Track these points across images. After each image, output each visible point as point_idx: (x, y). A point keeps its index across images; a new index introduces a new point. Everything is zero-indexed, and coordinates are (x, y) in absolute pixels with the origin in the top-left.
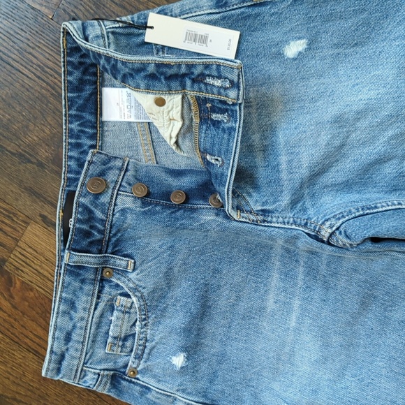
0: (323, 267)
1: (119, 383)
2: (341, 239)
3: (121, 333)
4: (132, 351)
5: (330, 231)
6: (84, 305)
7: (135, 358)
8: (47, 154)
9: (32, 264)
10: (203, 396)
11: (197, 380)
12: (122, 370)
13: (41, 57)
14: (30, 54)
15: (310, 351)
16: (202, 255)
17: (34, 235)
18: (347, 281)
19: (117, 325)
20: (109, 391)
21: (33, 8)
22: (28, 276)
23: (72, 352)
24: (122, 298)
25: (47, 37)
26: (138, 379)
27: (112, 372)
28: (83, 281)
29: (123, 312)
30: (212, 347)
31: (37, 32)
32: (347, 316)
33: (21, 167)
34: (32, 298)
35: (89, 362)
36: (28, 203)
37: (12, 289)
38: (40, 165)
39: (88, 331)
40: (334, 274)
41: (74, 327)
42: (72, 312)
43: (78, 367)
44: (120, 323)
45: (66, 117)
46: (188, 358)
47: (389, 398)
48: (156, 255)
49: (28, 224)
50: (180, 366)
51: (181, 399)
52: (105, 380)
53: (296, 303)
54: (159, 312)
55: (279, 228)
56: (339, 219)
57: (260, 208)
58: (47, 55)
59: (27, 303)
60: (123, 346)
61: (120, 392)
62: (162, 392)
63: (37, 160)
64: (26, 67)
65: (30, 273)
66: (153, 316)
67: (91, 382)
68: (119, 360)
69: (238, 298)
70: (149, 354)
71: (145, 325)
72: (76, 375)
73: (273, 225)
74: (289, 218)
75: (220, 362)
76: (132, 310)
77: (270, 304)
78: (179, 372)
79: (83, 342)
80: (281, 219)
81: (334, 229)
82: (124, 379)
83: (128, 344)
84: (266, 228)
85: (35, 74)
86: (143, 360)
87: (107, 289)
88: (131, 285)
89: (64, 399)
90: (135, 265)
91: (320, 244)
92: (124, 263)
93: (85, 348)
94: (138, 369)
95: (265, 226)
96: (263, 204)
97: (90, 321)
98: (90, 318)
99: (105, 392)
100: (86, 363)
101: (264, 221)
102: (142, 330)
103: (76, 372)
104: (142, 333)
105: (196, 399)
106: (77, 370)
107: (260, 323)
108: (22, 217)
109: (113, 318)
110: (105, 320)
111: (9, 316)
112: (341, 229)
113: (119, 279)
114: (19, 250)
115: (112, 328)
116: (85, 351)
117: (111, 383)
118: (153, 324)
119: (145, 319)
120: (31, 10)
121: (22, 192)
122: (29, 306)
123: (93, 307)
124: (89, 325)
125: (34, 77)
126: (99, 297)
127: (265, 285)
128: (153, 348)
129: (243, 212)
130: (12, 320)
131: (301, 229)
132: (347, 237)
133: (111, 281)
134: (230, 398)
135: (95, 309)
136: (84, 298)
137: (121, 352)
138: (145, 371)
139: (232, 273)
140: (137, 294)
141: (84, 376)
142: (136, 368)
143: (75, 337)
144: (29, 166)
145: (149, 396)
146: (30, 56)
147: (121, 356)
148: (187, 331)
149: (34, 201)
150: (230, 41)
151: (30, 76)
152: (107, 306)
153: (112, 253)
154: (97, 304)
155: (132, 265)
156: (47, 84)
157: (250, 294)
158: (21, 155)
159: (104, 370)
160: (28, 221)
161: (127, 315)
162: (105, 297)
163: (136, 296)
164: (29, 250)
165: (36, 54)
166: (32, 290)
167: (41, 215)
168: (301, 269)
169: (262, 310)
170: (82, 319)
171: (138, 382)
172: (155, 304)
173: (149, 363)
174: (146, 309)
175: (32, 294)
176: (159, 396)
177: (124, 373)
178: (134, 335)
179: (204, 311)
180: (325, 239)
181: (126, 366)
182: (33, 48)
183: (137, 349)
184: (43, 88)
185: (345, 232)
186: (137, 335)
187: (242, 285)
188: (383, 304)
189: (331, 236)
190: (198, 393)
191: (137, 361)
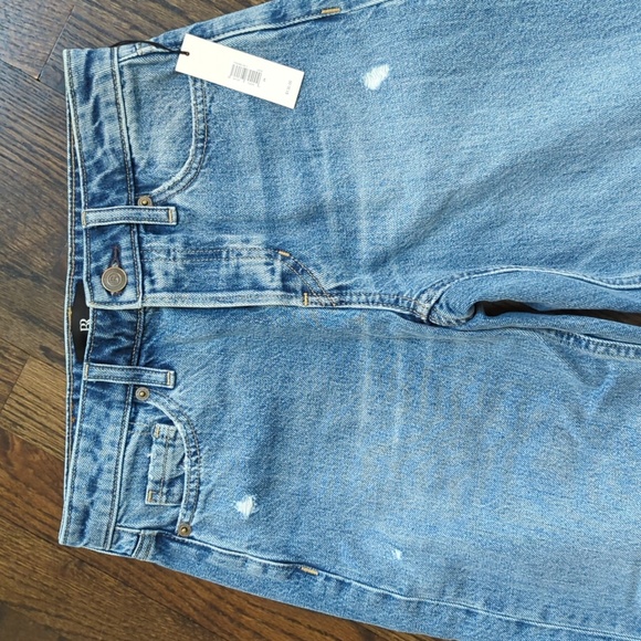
0: (428, 359)
1: (168, 547)
2: (443, 316)
3: (163, 474)
4: (181, 500)
5: (428, 305)
6: (112, 439)
7: (187, 509)
8: (44, 263)
9: (35, 416)
10: (284, 553)
11: (273, 531)
12: (171, 528)
13: (27, 132)
14: (11, 128)
15: (421, 474)
16: (265, 358)
17: (34, 374)
18: (462, 375)
19: (158, 465)
20: (154, 558)
21: (11, 67)
22: (30, 432)
23: (98, 506)
24: (163, 426)
25: (34, 105)
26: (192, 538)
27: (156, 532)
28: (109, 405)
29: (165, 446)
30: (290, 484)
31: (19, 99)
32: (468, 421)
33: (11, 284)
34: (37, 463)
35: (124, 519)
36: (23, 332)
37: (9, 452)
38: (36, 278)
39: (119, 475)
40: (444, 368)
41: (100, 470)
42: (96, 450)
43: (108, 527)
44: (161, 461)
45: (71, 176)
46: (258, 502)
47: (533, 526)
48: (203, 363)
49: (25, 361)
50: (248, 514)
51: (255, 559)
52: (146, 542)
53: (398, 411)
54: (213, 443)
55: (361, 309)
56: (438, 288)
57: (333, 286)
58: (35, 129)
59: (31, 471)
60: (168, 493)
61: (170, 558)
62: (228, 552)
63: (32, 273)
64: (7, 148)
65: (32, 428)
66: (207, 448)
67: (128, 547)
68: (165, 515)
69: (319, 413)
70: (205, 501)
71: (196, 461)
72: (106, 539)
73: (353, 306)
74: (375, 294)
75: (302, 504)
76: (177, 442)
77: (364, 417)
78: (248, 522)
79: (113, 491)
80: (363, 298)
81: (433, 302)
82: (174, 540)
83: (176, 490)
84: (344, 312)
85: (20, 156)
86: (198, 510)
87: (141, 414)
88: (173, 407)
89: (93, 600)
90: (176, 378)
91: (417, 326)
92: (161, 377)
93: (117, 500)
94: (192, 524)
95: (343, 309)
96: (338, 278)
97: (121, 460)
98: (121, 457)
99: (148, 560)
100: (120, 521)
101: (341, 302)
102: (193, 469)
103: (107, 535)
104: (193, 473)
105: (275, 557)
106: (108, 531)
107: (351, 445)
108: (17, 353)
109: (152, 455)
110: (140, 460)
111: (8, 490)
112: (442, 301)
113: (157, 400)
114: (16, 397)
115: (151, 468)
116: (116, 503)
117: (156, 547)
118: (207, 460)
119: (195, 453)
120: (9, 70)
121: (14, 318)
122: (34, 474)
123: (124, 441)
124: (120, 466)
125: (18, 160)
126: (131, 428)
127: (354, 392)
128: (210, 492)
129: (312, 295)
130: (12, 496)
131: (390, 309)
132: (450, 310)
133: (147, 405)
134: (321, 551)
135: (127, 444)
136: (111, 429)
137: (166, 502)
138: (202, 525)
139: (308, 379)
140: (181, 418)
141: (117, 540)
142: (188, 523)
143: (102, 484)
144: (21, 281)
145: (210, 560)
146: (11, 132)
147: (166, 509)
148: (254, 464)
149: (31, 329)
150: (290, 82)
151: (13, 159)
152: (143, 439)
153: (145, 366)
154: (128, 438)
155: (172, 377)
156: (38, 167)
157: (334, 406)
158: (8, 267)
159: (145, 529)
160: (26, 357)
161: (171, 449)
162: (139, 427)
163: (180, 421)
164: (30, 397)
165: (20, 129)
166: (36, 451)
167: (42, 348)
168: (400, 365)
169: (352, 426)
170: (110, 458)
171: (194, 542)
172: (208, 431)
173: (205, 514)
174: (196, 440)
175: (37, 458)
176: (224, 558)
177: (173, 531)
178: (182, 477)
179: (274, 435)
180: (423, 318)
181: (174, 522)
182: (15, 121)
183: (188, 496)
184: (32, 173)
185: (447, 304)
186: (186, 477)
187: (324, 395)
188: (514, 402)
189: (430, 313)
190: (276, 549)
191: (189, 512)
